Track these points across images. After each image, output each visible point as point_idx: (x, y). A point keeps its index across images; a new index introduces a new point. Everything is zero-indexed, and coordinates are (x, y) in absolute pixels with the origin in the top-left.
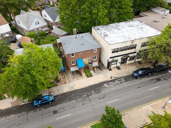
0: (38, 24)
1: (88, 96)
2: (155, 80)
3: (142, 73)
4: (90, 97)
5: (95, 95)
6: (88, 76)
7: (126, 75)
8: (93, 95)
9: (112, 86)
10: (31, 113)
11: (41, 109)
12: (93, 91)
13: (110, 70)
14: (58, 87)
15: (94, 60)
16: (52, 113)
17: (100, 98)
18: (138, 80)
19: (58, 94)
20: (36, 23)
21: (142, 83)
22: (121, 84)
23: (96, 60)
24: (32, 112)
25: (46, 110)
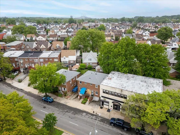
0: (91, 60)
3: (116, 122)
4: (67, 113)
8: (70, 113)
9: (87, 117)
10: (38, 102)
13: (101, 108)
14: (61, 98)
15: (96, 94)
17: (70, 117)
19: (57, 101)
20: (89, 59)
22: (93, 120)
25: (43, 104)
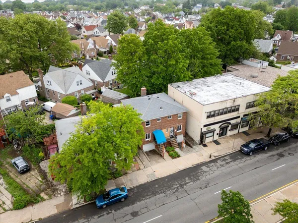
0: (81, 84)
1: (182, 186)
2: (277, 157)
3: (256, 146)
4: (185, 187)
5: (192, 183)
6: (173, 157)
7: (230, 151)
8: (189, 184)
9: (215, 168)
10: (96, 220)
11: (110, 211)
12: (187, 179)
13: (205, 146)
14: (129, 177)
15: (178, 132)
16: (129, 217)
17: (201, 188)
18: (252, 157)
19: (132, 186)
20: (78, 82)
21: (258, 161)
22: (228, 166)
23: (180, 132)
24: (96, 217)
25: (118, 212)
